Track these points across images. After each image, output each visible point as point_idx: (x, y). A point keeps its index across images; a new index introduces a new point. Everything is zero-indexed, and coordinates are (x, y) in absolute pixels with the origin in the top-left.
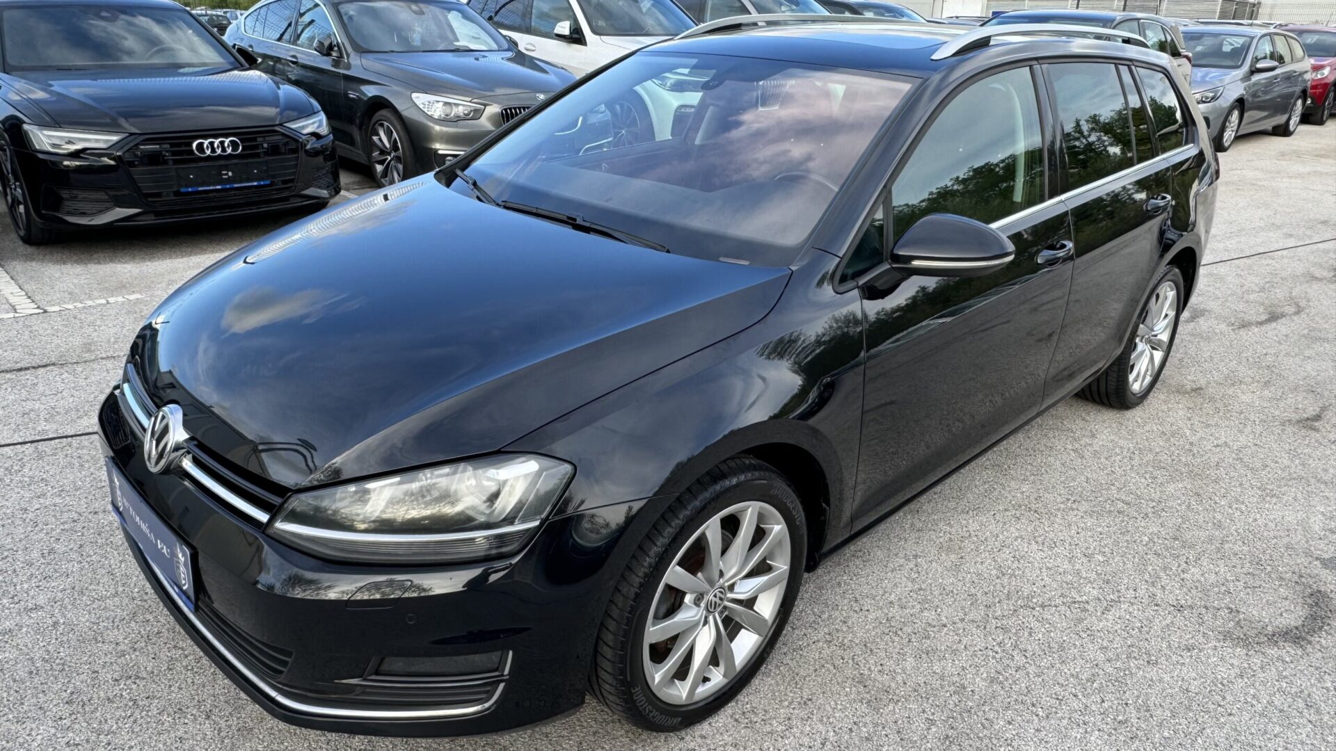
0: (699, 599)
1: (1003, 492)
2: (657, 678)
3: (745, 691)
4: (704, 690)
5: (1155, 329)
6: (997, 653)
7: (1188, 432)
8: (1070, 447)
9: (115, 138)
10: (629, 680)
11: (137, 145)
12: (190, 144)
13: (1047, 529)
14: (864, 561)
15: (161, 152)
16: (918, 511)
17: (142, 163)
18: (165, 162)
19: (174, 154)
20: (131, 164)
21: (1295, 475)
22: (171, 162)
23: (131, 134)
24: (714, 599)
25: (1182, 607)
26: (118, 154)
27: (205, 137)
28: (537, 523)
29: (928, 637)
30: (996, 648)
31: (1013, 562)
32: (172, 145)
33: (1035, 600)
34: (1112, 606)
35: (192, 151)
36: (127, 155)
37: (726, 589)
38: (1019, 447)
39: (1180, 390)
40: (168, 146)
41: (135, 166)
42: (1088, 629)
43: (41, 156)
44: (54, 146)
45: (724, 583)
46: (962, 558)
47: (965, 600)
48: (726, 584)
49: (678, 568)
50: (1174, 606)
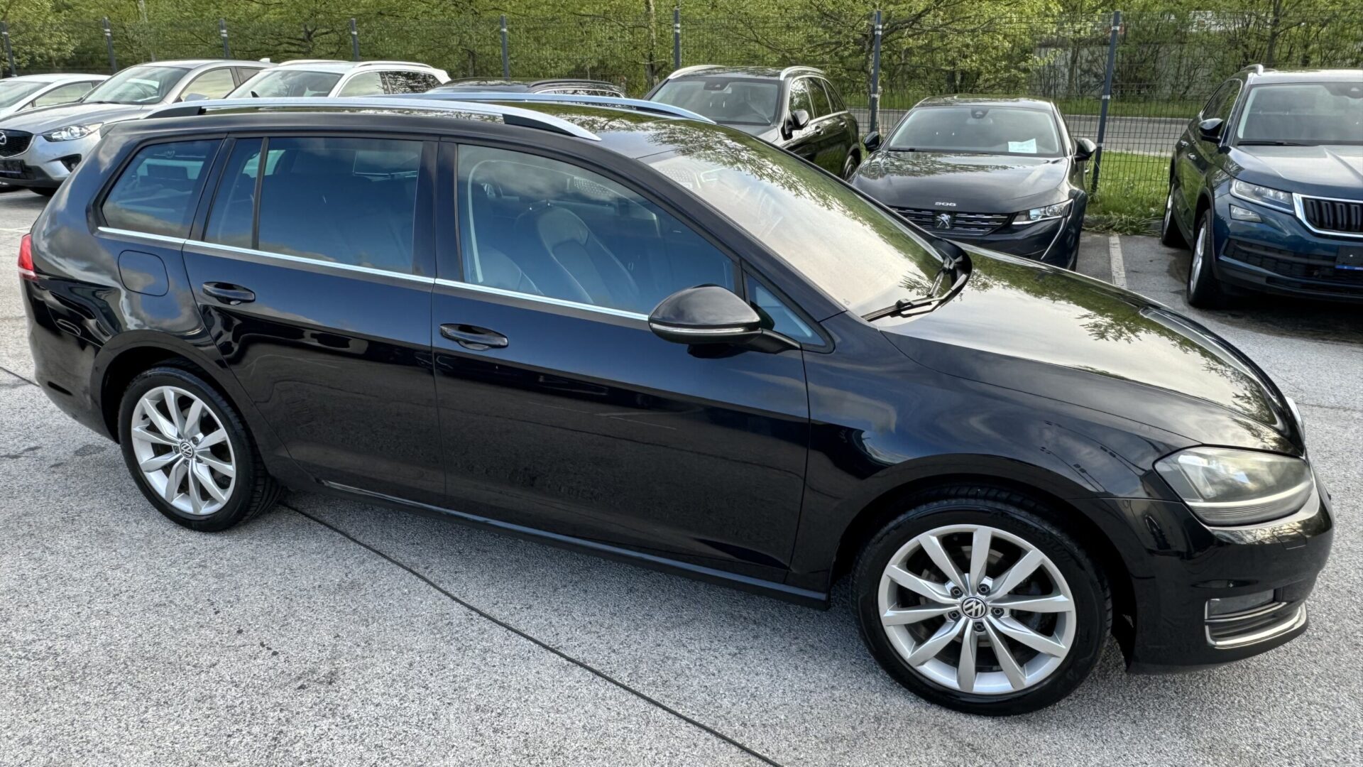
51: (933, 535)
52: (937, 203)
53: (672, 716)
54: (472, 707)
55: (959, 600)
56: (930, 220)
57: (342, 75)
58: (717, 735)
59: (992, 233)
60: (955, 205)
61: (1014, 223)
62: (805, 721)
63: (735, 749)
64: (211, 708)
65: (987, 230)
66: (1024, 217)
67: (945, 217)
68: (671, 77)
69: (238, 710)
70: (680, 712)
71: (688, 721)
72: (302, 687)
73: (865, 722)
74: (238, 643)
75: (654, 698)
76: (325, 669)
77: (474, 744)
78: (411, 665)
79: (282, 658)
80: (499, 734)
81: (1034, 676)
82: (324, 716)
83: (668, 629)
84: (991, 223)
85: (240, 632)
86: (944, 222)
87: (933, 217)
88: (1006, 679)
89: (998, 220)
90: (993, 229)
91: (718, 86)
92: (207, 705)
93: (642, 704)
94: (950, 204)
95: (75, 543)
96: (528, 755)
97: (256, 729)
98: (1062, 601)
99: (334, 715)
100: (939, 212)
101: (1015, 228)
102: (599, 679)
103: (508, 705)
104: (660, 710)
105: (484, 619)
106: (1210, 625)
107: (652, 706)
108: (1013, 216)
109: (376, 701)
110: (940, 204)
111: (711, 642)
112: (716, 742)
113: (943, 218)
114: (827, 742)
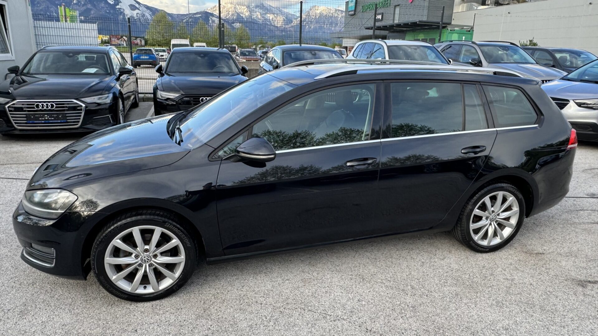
0: (137, 256)
1: (361, 268)
2: (114, 277)
3: (167, 299)
4: (141, 291)
5: (500, 215)
6: (266, 318)
7: (500, 269)
8: (423, 261)
9: (177, 95)
10: (97, 272)
11: (183, 98)
12: (199, 99)
13: (358, 286)
14: (266, 275)
15: (189, 101)
16: (314, 265)
17: (184, 104)
18: (191, 104)
19: (194, 101)
20: (180, 104)
21: (530, 302)
22: (193, 104)
23: (182, 94)
24: (144, 258)
25: (371, 331)
26: (177, 100)
27: (204, 97)
28: (63, 212)
29: (249, 305)
30: (268, 318)
31: (323, 293)
32: (194, 99)
33: (310, 308)
34: (339, 320)
35: (199, 101)
36: (179, 101)
37: (152, 257)
38: (397, 255)
39: (530, 253)
40: (192, 99)
41: (182, 105)
42: (315, 324)
43: (158, 100)
44: (162, 97)
45: (150, 254)
46: (304, 285)
47: (282, 299)
48: (151, 255)
49: (119, 241)
50: (367, 329)
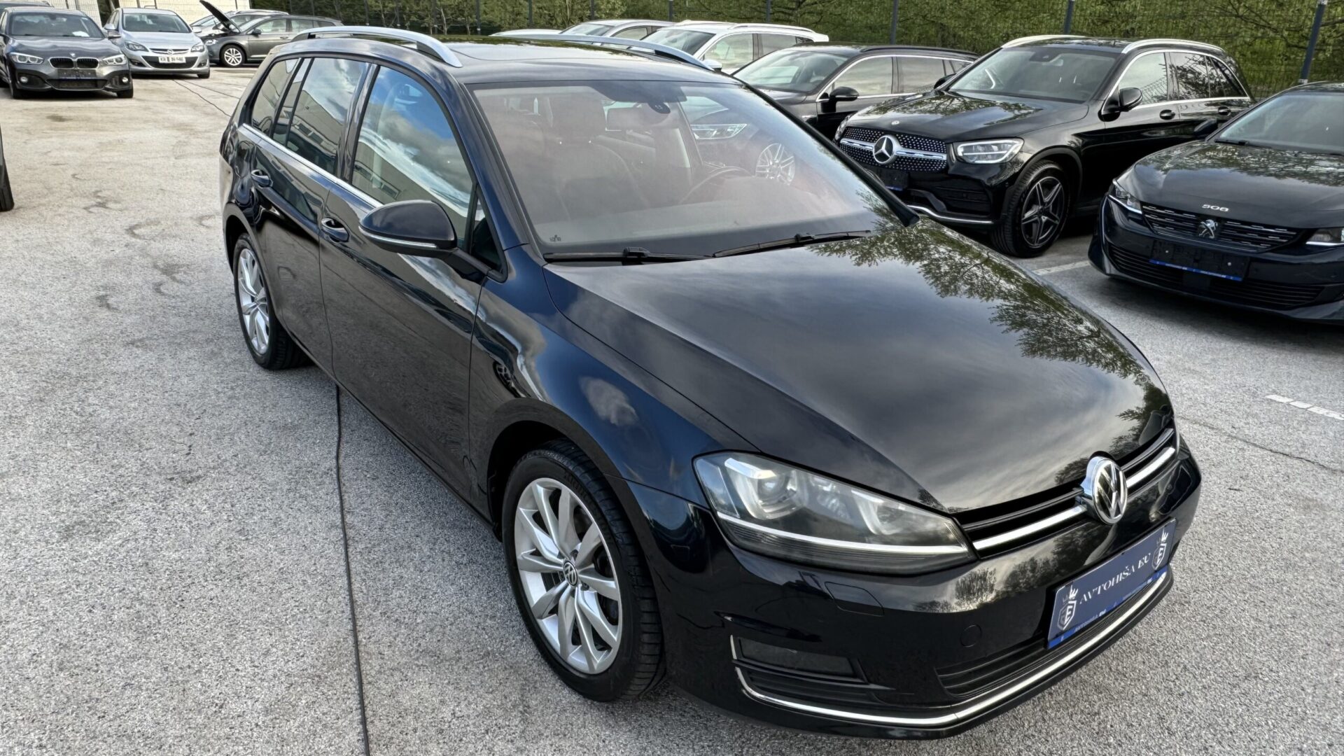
51: (541, 484)
52: (1205, 206)
53: (346, 586)
54: (239, 528)
55: (562, 561)
56: (1191, 225)
57: (714, 35)
58: (353, 614)
59: (1272, 251)
60: (1227, 210)
61: (1308, 243)
62: (432, 630)
63: (350, 627)
64: (111, 473)
65: (1263, 246)
66: (1326, 237)
67: (1211, 224)
68: (1006, 46)
69: (123, 478)
70: (356, 586)
71: (351, 595)
72: (172, 479)
73: (476, 651)
74: (182, 440)
75: (353, 571)
76: (200, 472)
77: (203, 552)
78: (247, 489)
79: (187, 458)
80: (226, 552)
81: (600, 661)
82: (156, 501)
83: (443, 527)
84: (1271, 237)
85: (191, 435)
86: (1209, 230)
87: (1197, 222)
88: (585, 658)
89: (1282, 236)
90: (1273, 245)
91: (1047, 57)
92: (113, 470)
93: (342, 570)
94: (1221, 209)
95: (192, 354)
96: (221, 572)
97: (114, 494)
98: (612, 586)
99: (161, 502)
100: (1206, 217)
101: (1309, 248)
102: (342, 542)
103: (260, 536)
104: (345, 579)
105: (335, 476)
106: (742, 669)
107: (345, 575)
108: (1310, 233)
109: (195, 502)
110: (1209, 207)
111: (458, 548)
112: (345, 616)
113: (1208, 225)
114: (421, 652)
